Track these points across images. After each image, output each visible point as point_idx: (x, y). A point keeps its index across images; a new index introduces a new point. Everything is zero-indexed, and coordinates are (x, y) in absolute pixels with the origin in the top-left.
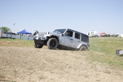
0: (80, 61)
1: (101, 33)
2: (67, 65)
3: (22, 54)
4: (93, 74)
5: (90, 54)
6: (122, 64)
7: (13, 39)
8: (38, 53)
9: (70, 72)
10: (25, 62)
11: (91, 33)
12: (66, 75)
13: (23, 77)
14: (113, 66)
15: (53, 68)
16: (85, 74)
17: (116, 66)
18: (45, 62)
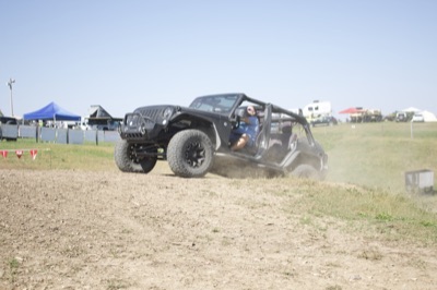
0: (265, 218)
1: (347, 108)
2: (213, 235)
3: (41, 196)
4: (315, 266)
5: (306, 187)
6: (427, 222)
7: (9, 139)
8: (103, 191)
9: (226, 259)
10: (53, 226)
11: (310, 109)
12: (209, 272)
13: (45, 284)
14: (393, 231)
15: (160, 247)
16: (285, 264)
17: (402, 230)
18: (132, 224)
